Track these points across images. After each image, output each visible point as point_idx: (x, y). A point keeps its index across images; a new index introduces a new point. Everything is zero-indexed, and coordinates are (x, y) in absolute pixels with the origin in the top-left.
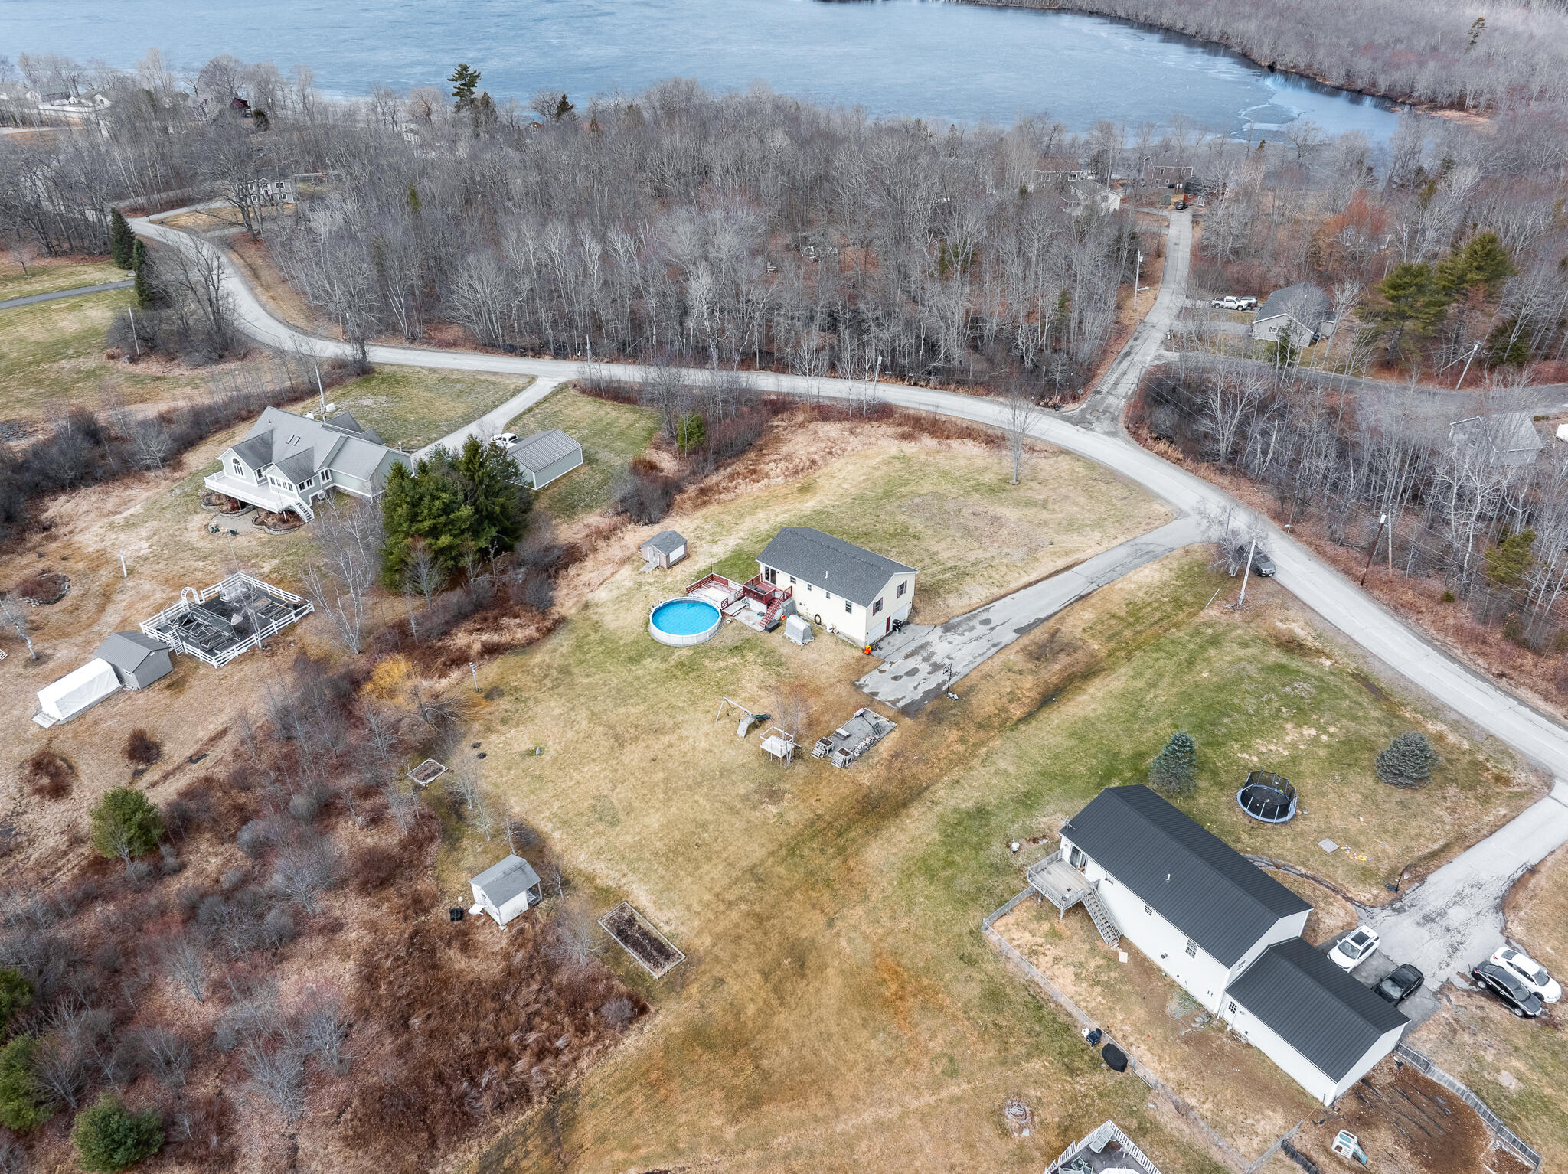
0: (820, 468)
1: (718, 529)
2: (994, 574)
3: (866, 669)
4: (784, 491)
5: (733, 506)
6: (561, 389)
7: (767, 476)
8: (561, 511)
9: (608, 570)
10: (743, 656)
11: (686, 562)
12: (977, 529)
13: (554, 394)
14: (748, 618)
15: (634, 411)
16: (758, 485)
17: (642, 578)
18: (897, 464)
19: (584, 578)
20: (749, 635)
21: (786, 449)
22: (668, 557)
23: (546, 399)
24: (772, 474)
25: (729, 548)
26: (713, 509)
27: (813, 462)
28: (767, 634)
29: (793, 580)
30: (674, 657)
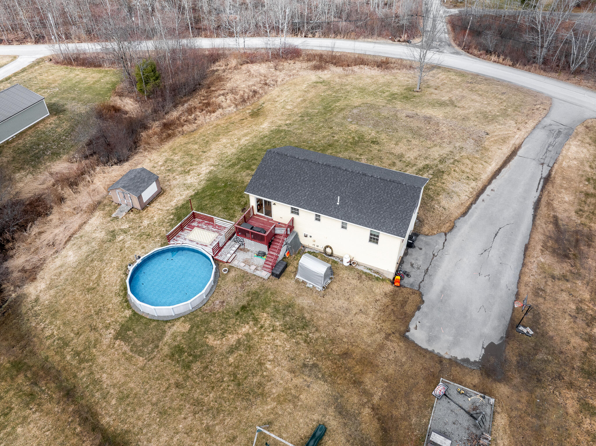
0: (262, 96)
1: (187, 159)
2: (463, 168)
3: (408, 308)
4: (238, 118)
5: (196, 135)
6: (38, 62)
7: (220, 106)
8: (26, 162)
9: (76, 221)
10: (256, 320)
11: (162, 199)
12: (420, 129)
13: (31, 66)
14: (246, 262)
15: (100, 72)
16: (215, 114)
17: (114, 226)
18: (323, 87)
19: (48, 237)
20: (254, 286)
21: (229, 85)
22: (140, 198)
23: (24, 70)
24: (224, 105)
25: (203, 177)
26: (178, 141)
27: (255, 92)
28: (277, 281)
29: (295, 211)
30: (167, 338)
